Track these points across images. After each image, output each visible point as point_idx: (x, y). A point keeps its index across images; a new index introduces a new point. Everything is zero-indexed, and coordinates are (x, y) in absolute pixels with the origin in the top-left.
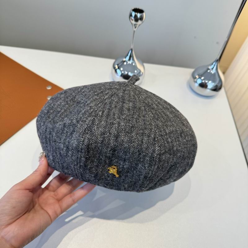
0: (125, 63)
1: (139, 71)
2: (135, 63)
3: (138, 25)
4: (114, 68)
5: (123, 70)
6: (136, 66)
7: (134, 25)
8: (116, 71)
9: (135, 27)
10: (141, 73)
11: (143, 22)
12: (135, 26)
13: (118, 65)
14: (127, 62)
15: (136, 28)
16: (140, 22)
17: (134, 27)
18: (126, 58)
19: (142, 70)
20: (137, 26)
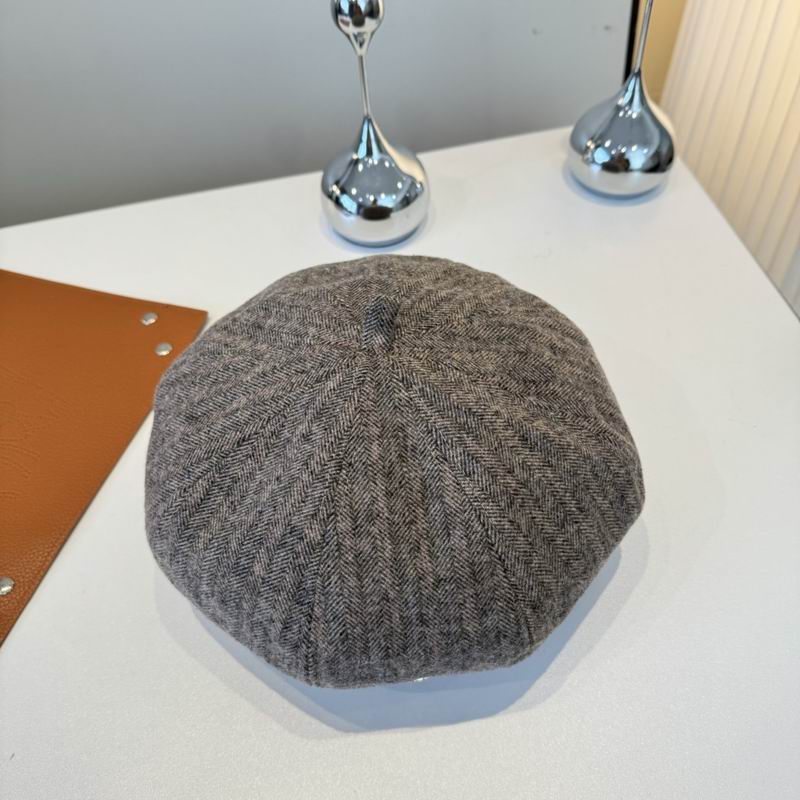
0: (360, 167)
1: (409, 181)
2: (392, 160)
3: (369, 35)
4: (330, 196)
5: (361, 193)
6: (396, 165)
7: (356, 37)
8: (337, 202)
9: (361, 45)
10: (419, 186)
11: (380, 22)
12: (360, 39)
13: (337, 183)
14: (365, 164)
15: (365, 46)
16: (370, 24)
17: (357, 46)
18: (356, 150)
19: (419, 176)
20: (367, 37)
